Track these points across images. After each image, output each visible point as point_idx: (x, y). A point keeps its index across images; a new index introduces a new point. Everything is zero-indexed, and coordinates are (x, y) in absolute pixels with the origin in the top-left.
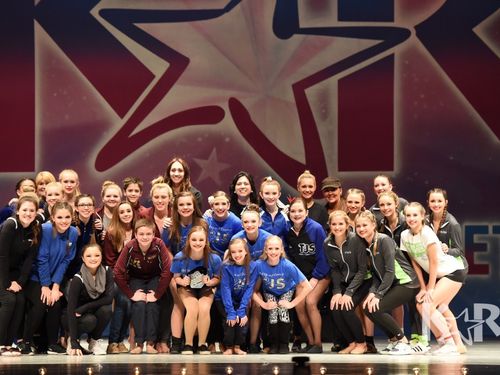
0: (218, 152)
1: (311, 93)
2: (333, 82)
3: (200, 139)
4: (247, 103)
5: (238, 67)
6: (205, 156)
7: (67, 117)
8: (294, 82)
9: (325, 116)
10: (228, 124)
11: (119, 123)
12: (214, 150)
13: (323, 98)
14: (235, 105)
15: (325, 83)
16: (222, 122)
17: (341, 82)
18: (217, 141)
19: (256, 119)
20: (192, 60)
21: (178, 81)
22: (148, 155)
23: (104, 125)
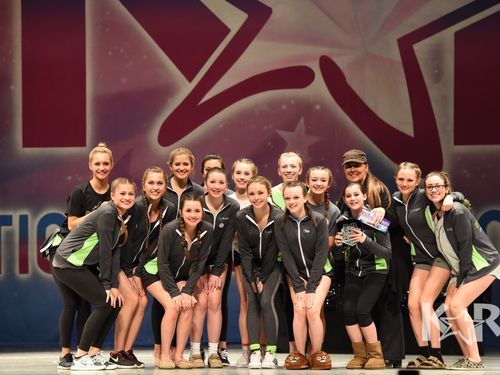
0: (307, 123)
1: (420, 49)
2: (448, 35)
3: (284, 107)
4: (342, 62)
5: (332, 18)
6: (291, 127)
7: (124, 80)
8: (400, 35)
9: (438, 77)
10: (319, 88)
11: (187, 88)
12: (302, 120)
13: (436, 54)
14: (327, 65)
15: (438, 36)
16: (311, 85)
17: (457, 34)
18: (305, 109)
19: (353, 82)
20: (274, 9)
21: (258, 35)
22: (221, 126)
23: (168, 90)
